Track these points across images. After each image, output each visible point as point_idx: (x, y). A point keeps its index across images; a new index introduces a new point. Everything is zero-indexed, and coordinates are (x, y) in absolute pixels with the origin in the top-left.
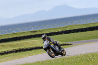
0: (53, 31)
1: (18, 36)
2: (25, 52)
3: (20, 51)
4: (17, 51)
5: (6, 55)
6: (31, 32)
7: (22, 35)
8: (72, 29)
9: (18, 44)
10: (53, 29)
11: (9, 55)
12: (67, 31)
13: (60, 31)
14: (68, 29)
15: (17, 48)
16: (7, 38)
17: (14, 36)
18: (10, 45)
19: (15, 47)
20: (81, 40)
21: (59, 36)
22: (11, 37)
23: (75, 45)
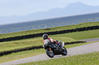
0: (67, 29)
1: (32, 33)
2: (39, 50)
3: (33, 48)
4: (30, 49)
5: (19, 53)
6: (45, 29)
7: (36, 33)
8: (86, 27)
9: (31, 42)
10: (67, 26)
11: (22, 52)
12: (81, 28)
13: (74, 28)
14: (82, 26)
15: (30, 46)
16: (20, 35)
17: (28, 34)
18: (23, 43)
19: (29, 44)
20: (96, 37)
21: (73, 33)
22: (24, 35)
23: (89, 43)
